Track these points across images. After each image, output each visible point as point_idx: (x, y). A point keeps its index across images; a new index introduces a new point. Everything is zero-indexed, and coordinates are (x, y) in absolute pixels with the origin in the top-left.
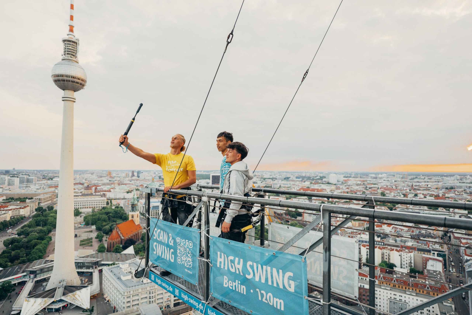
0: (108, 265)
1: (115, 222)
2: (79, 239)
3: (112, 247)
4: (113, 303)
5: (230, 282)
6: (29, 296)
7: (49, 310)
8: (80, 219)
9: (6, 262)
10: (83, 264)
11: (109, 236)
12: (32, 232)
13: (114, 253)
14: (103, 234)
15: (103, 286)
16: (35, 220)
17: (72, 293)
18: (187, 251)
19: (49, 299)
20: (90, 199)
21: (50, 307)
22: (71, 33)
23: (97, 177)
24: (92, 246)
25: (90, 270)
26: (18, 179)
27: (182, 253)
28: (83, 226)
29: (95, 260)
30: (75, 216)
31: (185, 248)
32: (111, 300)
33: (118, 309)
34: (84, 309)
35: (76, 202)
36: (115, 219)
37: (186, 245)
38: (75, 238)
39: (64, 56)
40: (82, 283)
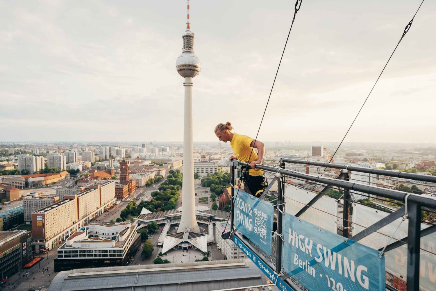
0: (220, 220)
1: (225, 185)
2: (198, 198)
3: (222, 206)
4: (224, 251)
5: (300, 260)
6: (167, 235)
7: (180, 248)
8: (199, 181)
9: (153, 208)
10: (201, 217)
11: (221, 197)
12: (167, 189)
13: (224, 211)
14: (215, 195)
15: (216, 237)
16: (169, 180)
17: (194, 238)
18: (263, 223)
19: (179, 239)
20: (205, 166)
21: (181, 245)
22: (188, 29)
23: (210, 148)
24: (207, 203)
25: (207, 223)
26: (158, 148)
27: (259, 224)
28: (200, 187)
29: (210, 215)
30: (195, 179)
31: (261, 220)
32: (222, 249)
33: (227, 258)
34: (203, 252)
35: (195, 168)
36: (225, 183)
37: (262, 217)
38: (196, 196)
39: (184, 49)
40: (201, 232)
